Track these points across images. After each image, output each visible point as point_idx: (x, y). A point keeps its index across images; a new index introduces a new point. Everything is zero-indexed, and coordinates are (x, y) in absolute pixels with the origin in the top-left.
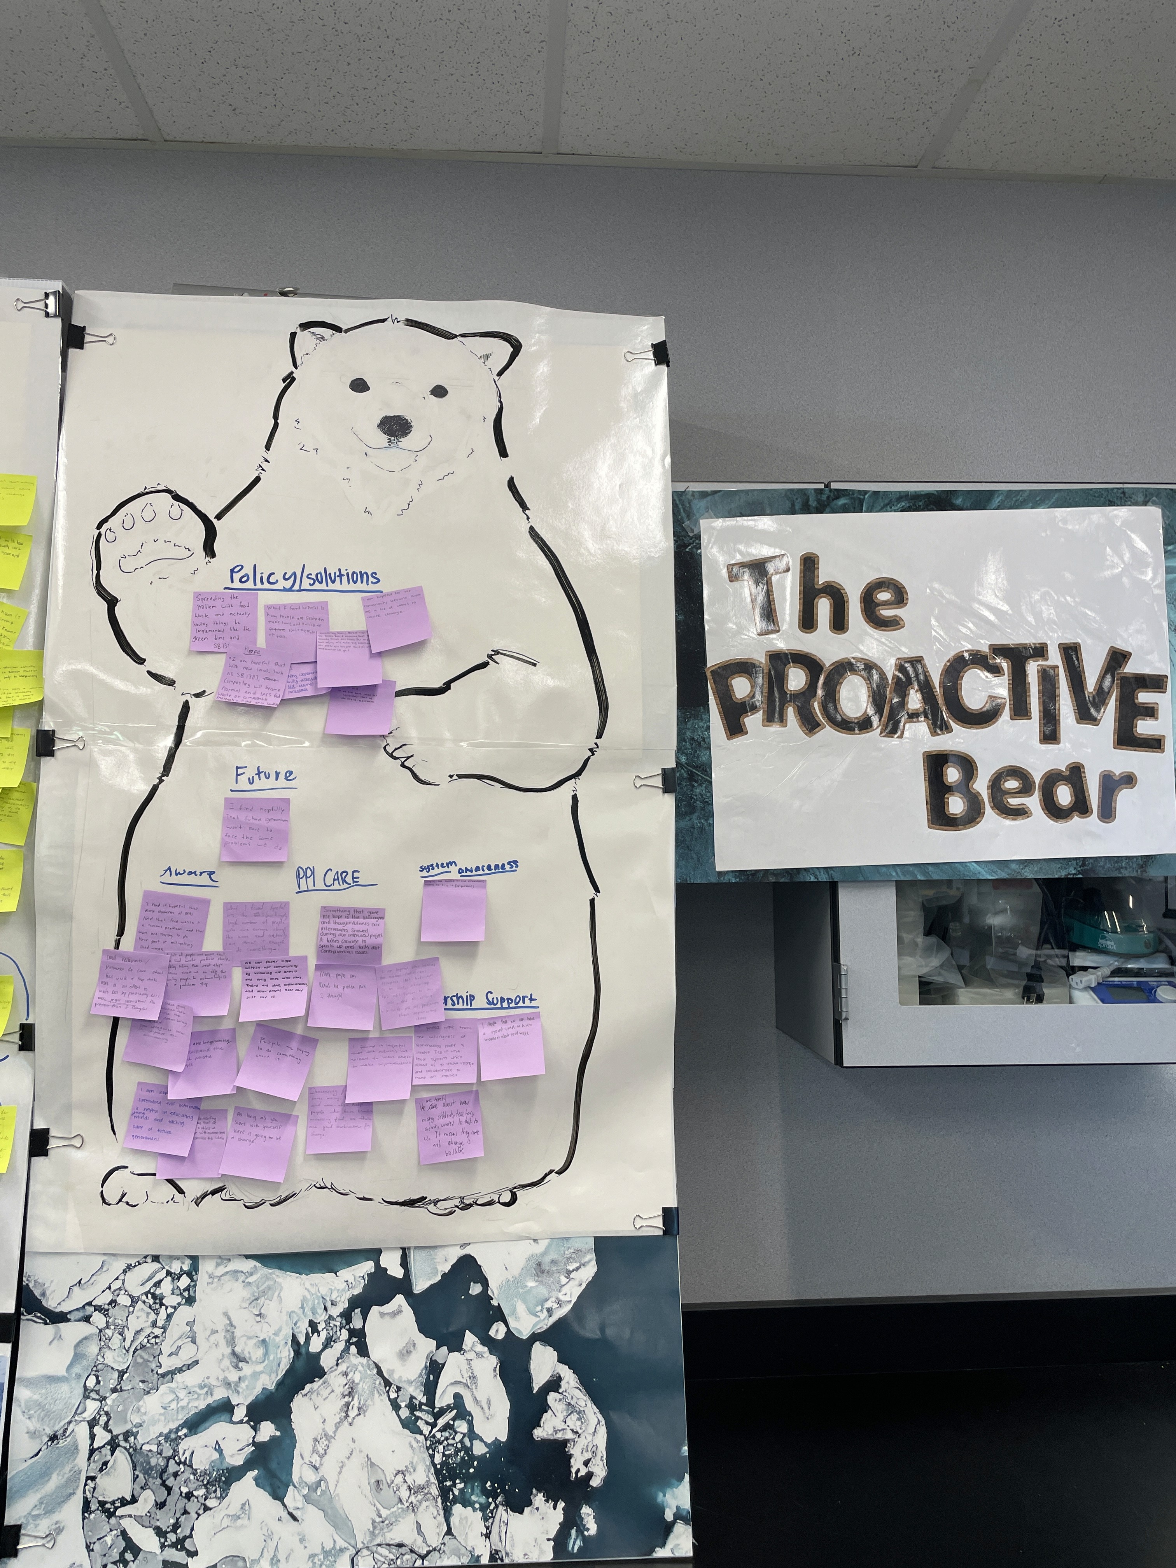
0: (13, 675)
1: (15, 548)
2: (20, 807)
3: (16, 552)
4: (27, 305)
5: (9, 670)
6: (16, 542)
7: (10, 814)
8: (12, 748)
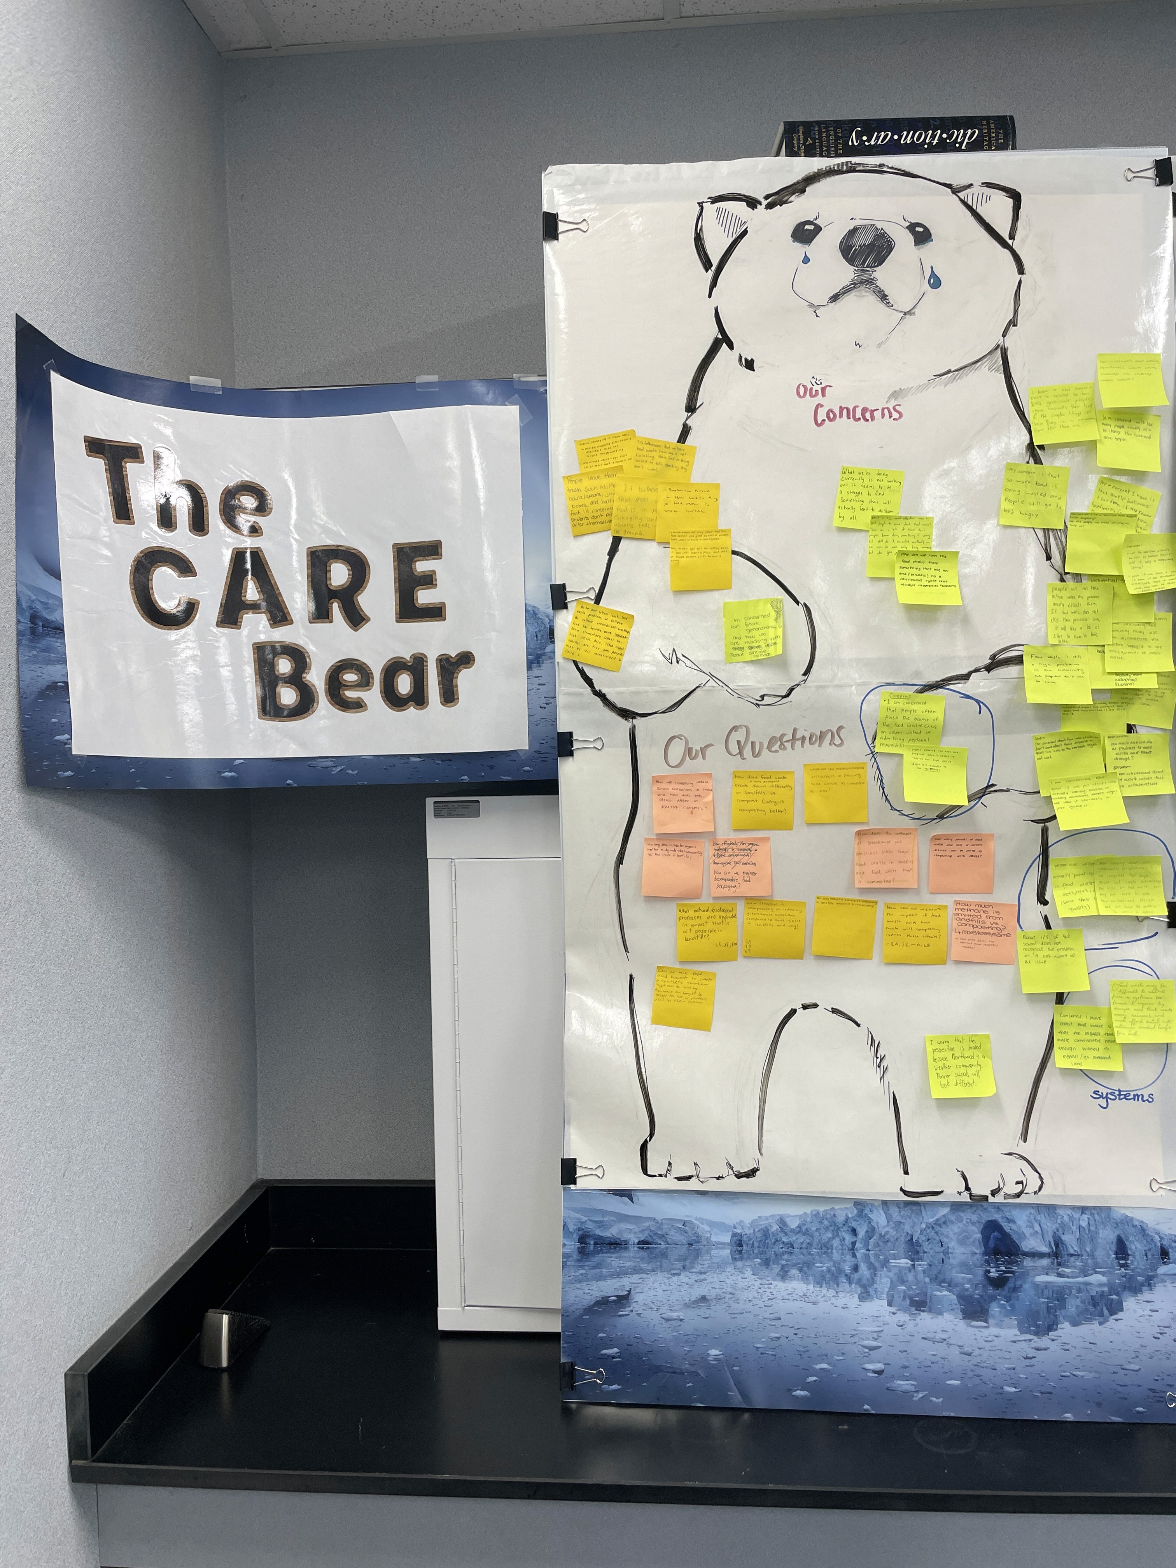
0: (1151, 559)
1: (1145, 430)
2: (1165, 691)
3: (1147, 434)
4: (1137, 175)
5: (1149, 554)
6: (1146, 423)
7: (1156, 698)
8: (1155, 633)
